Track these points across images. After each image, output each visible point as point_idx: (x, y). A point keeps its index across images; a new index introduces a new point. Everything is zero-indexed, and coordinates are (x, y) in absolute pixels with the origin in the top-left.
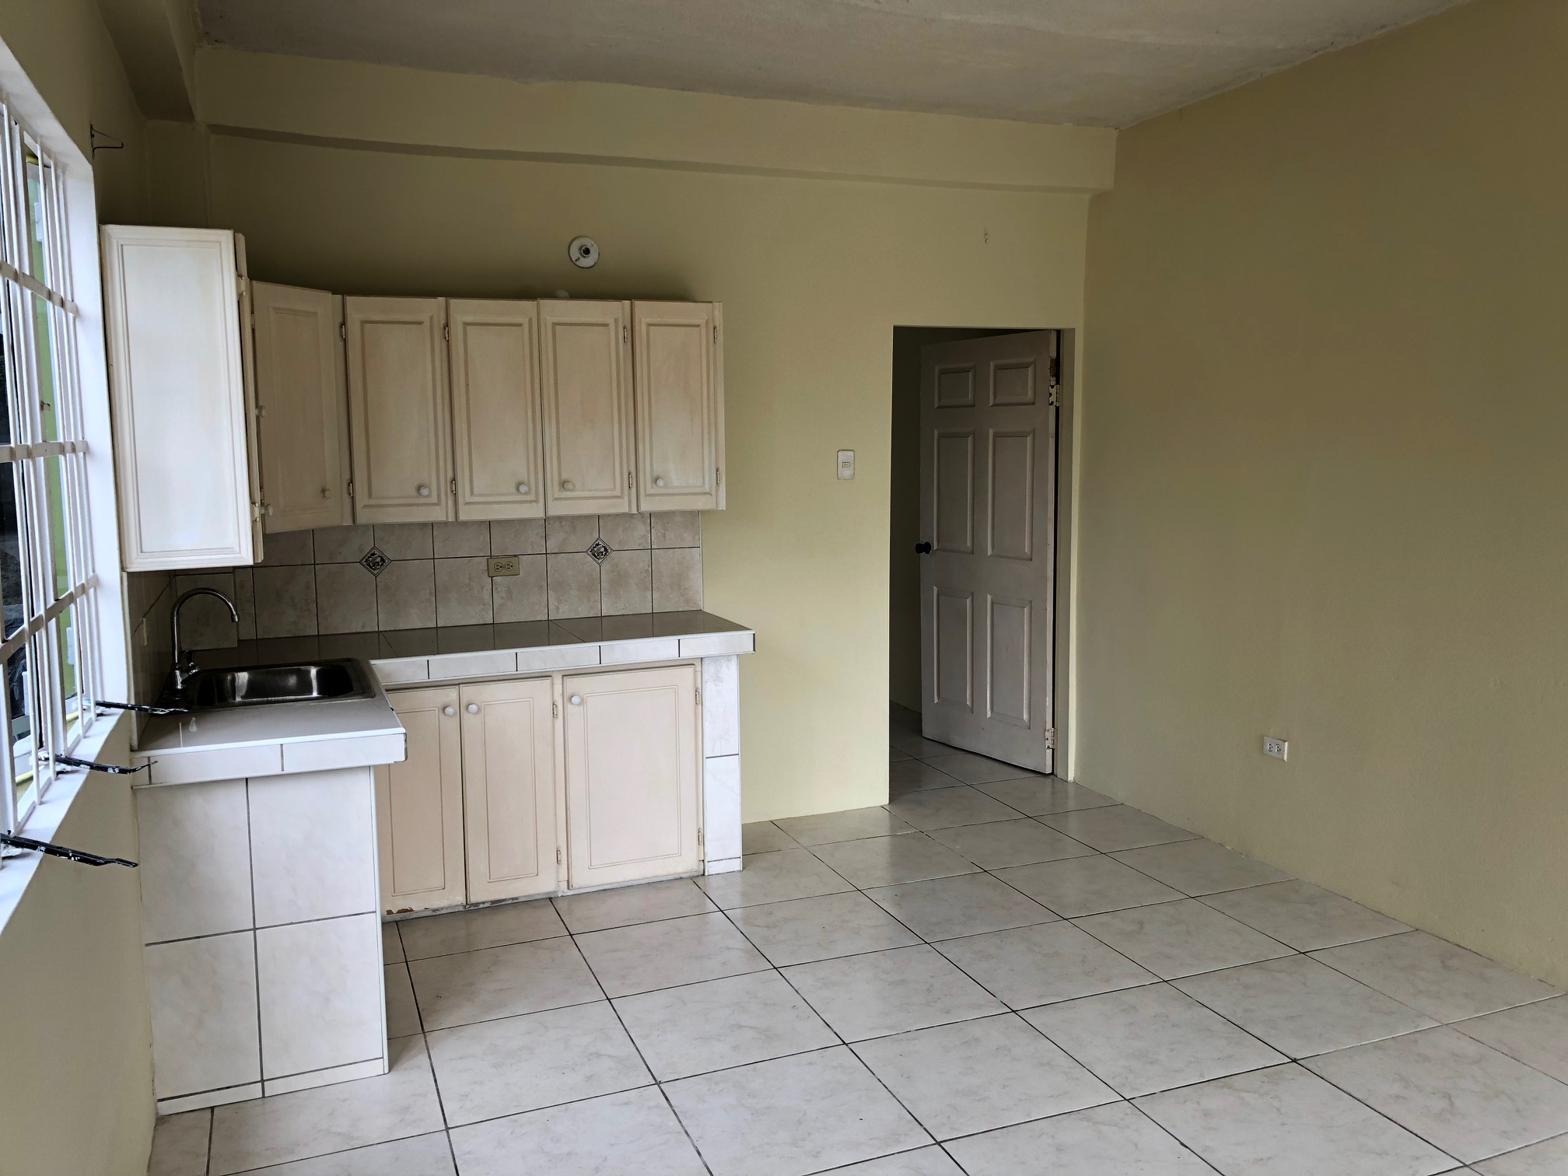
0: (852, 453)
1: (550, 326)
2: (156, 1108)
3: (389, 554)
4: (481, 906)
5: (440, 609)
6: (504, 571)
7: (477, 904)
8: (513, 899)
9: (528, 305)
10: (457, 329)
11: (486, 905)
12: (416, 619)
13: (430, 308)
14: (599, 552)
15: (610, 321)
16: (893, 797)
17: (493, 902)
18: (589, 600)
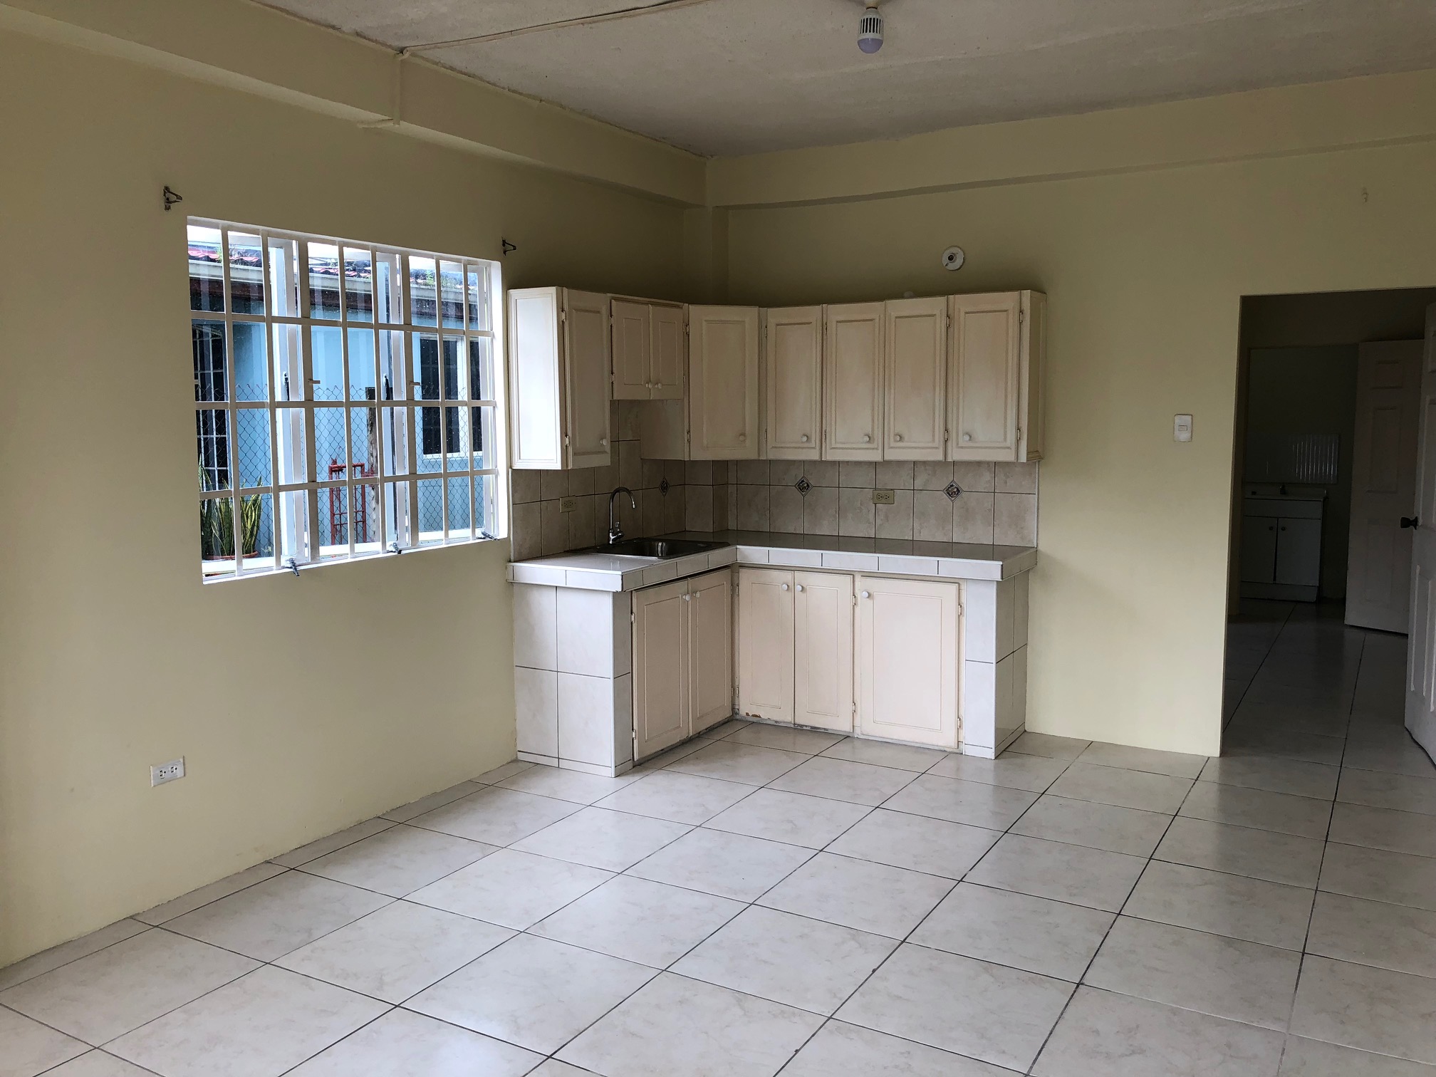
0: (1189, 418)
1: (893, 319)
2: (517, 755)
3: (812, 482)
4: (805, 728)
5: (841, 524)
6: (884, 501)
7: (802, 726)
8: (825, 729)
9: (877, 305)
10: (832, 326)
11: (807, 728)
12: (825, 529)
13: (813, 312)
14: (953, 491)
15: (937, 312)
16: (1223, 753)
17: (812, 727)
18: (943, 528)
